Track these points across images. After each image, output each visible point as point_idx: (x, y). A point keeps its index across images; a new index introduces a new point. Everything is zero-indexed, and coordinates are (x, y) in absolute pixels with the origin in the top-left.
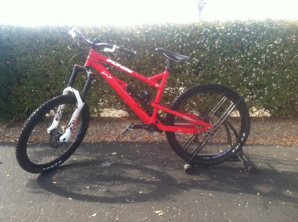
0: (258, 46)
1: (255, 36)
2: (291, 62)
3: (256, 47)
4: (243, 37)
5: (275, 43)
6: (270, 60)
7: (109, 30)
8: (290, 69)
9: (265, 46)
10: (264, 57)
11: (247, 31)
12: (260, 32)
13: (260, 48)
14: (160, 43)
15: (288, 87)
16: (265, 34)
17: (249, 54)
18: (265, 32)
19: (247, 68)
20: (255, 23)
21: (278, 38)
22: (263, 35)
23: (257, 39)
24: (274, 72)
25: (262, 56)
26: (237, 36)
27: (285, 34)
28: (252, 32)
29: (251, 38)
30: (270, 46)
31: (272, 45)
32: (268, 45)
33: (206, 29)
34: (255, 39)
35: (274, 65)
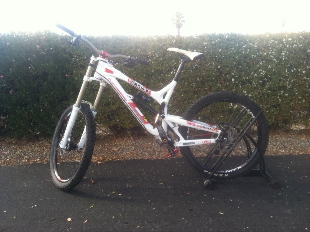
14: (227, 55)
26: (303, 48)
33: (273, 41)
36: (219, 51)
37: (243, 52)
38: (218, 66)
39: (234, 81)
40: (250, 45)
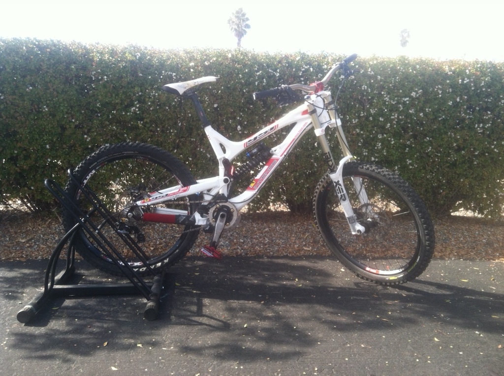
0: (387, 98)
1: (381, 83)
2: (435, 127)
3: (383, 100)
4: (364, 84)
5: (413, 96)
6: (403, 122)
7: (138, 57)
8: (432, 137)
9: (397, 100)
10: (396, 116)
11: (371, 74)
12: (390, 78)
13: (391, 102)
14: (229, 86)
15: (428, 166)
16: (397, 80)
17: (372, 111)
18: (397, 78)
19: (368, 134)
20: (383, 62)
21: (416, 88)
22: (395, 82)
23: (385, 88)
24: (409, 142)
25: (393, 116)
26: (355, 82)
27: (427, 83)
28: (379, 77)
29: (376, 85)
30: (404, 101)
31: (408, 99)
32: (402, 97)
33: (306, 67)
34: (382, 88)
35: (409, 131)
37: (256, 83)
38: (214, 104)
39: (240, 130)
40: (268, 72)
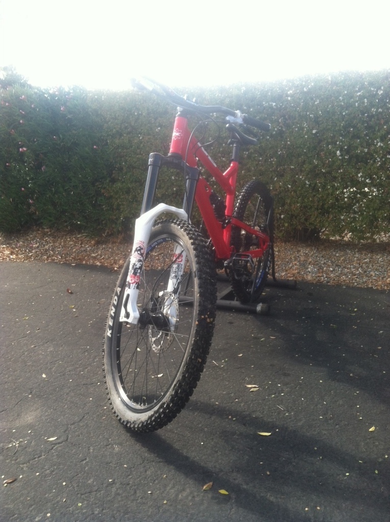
14: (328, 110)
36: (316, 103)
37: (357, 104)
38: (313, 129)
39: (340, 156)
40: (371, 90)
